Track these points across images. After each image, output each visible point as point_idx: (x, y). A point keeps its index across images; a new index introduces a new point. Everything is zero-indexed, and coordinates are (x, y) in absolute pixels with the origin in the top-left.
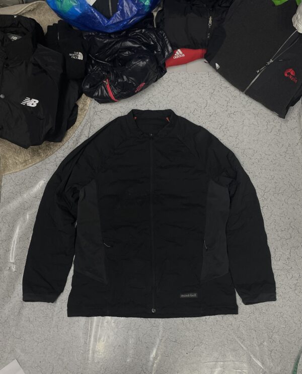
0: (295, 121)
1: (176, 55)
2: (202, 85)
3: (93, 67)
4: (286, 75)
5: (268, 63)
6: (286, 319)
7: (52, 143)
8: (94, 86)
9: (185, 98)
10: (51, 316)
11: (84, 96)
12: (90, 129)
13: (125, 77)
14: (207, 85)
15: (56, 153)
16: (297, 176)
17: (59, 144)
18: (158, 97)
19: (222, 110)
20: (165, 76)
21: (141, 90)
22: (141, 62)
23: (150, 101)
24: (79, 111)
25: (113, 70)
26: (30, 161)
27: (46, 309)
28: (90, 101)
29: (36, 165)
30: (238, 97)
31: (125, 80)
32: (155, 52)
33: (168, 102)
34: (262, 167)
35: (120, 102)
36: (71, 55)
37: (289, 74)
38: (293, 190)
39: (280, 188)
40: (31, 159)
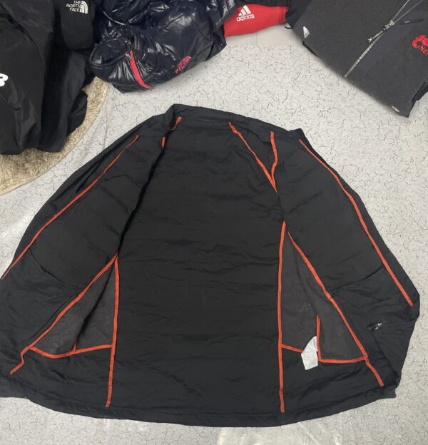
0: (422, 123)
1: (240, 14)
2: (280, 66)
3: (109, 32)
4: (415, 45)
5: (387, 27)
6: (404, 426)
7: (47, 153)
8: (109, 61)
9: (254, 86)
10: (43, 421)
11: (97, 80)
12: (106, 132)
13: (158, 45)
14: (287, 67)
15: (52, 169)
16: (424, 208)
17: (57, 154)
18: (213, 85)
19: (311, 105)
20: (224, 51)
21: (185, 70)
22: (183, 17)
23: (200, 89)
24: (89, 103)
25: (139, 34)
26: (11, 180)
27: (36, 411)
28: (106, 88)
29: (23, 188)
30: (335, 85)
31: (159, 51)
32: (208, 9)
33: (228, 92)
34: (369, 193)
35: (153, 90)
36: (68, 5)
37: (420, 44)
38: (417, 228)
39: (397, 226)
40: (13, 178)
